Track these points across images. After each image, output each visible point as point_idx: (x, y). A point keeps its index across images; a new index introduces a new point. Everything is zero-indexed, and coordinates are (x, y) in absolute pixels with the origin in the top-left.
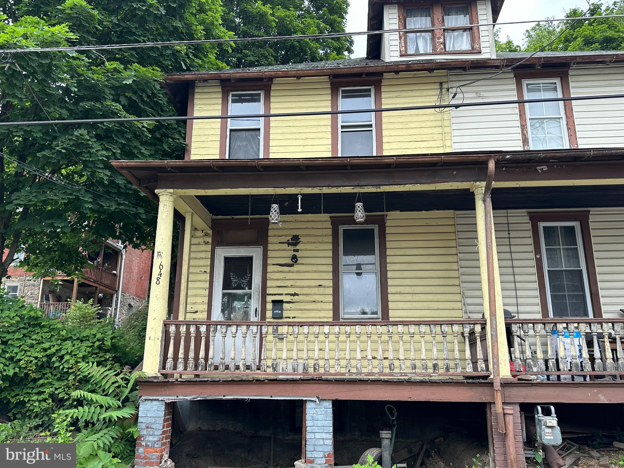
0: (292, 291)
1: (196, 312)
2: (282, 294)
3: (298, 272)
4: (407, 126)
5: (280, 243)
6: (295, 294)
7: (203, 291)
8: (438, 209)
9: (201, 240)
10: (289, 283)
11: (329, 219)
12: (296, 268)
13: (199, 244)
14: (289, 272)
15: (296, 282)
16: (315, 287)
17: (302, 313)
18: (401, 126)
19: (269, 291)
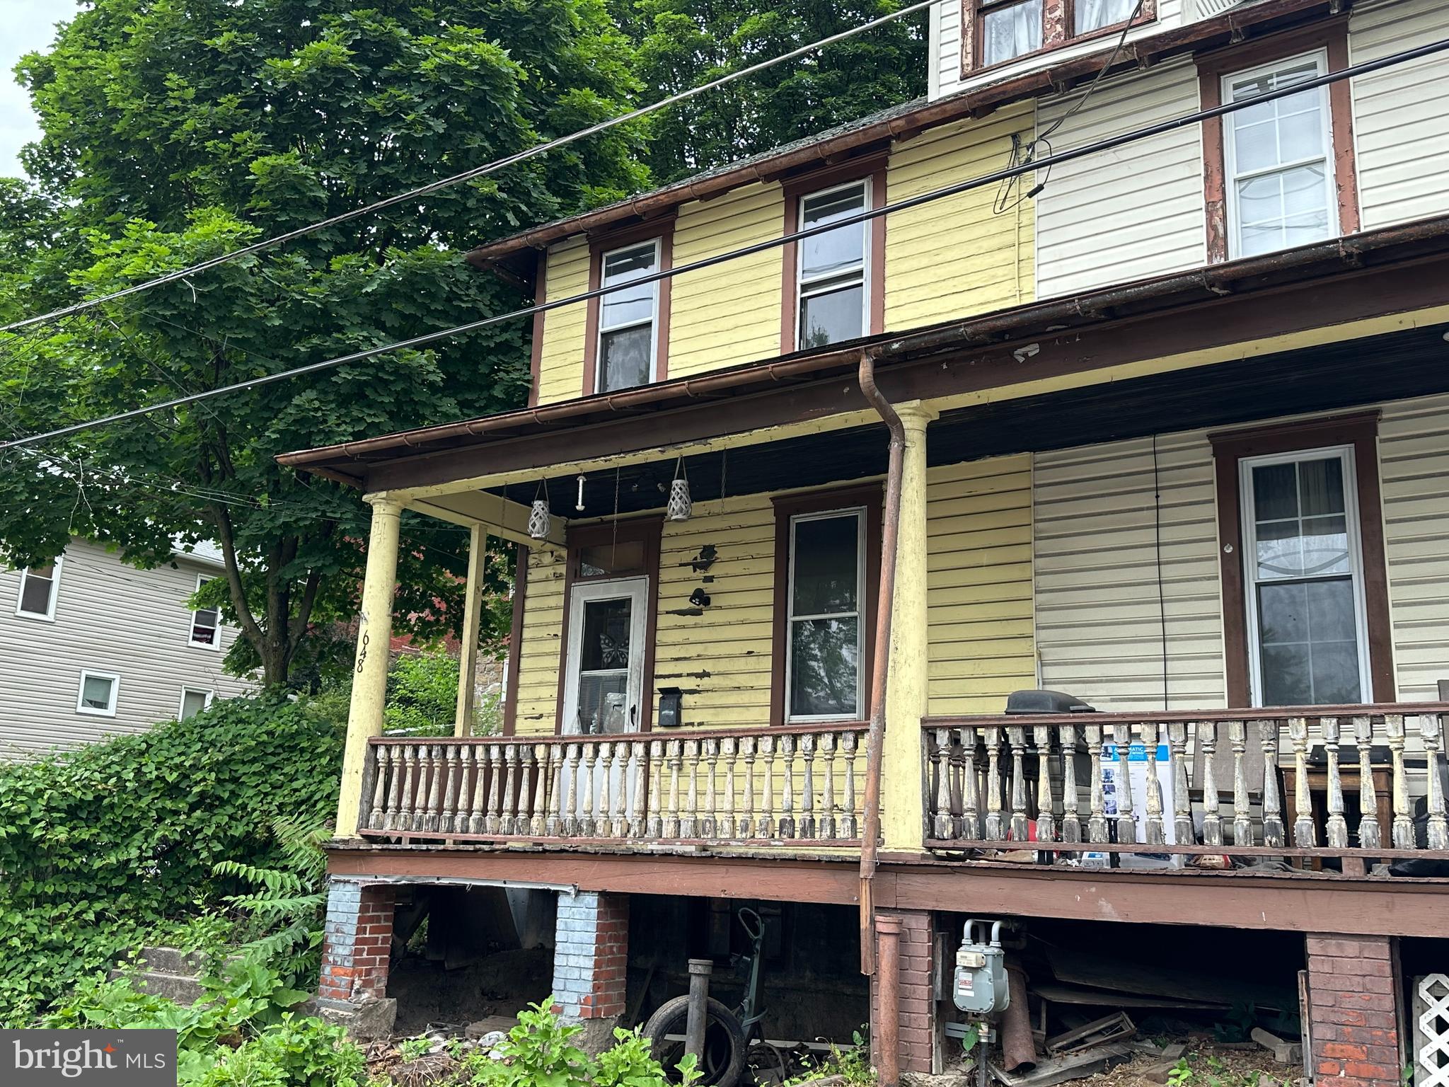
0: (697, 667)
1: (541, 716)
2: (680, 676)
3: (711, 625)
4: (939, 259)
5: (681, 565)
6: (705, 674)
7: (552, 673)
8: (993, 455)
9: (549, 572)
10: (692, 651)
11: (770, 504)
12: (708, 616)
13: (547, 580)
14: (696, 626)
15: (706, 649)
16: (741, 656)
17: (716, 715)
18: (925, 261)
19: (659, 669)
